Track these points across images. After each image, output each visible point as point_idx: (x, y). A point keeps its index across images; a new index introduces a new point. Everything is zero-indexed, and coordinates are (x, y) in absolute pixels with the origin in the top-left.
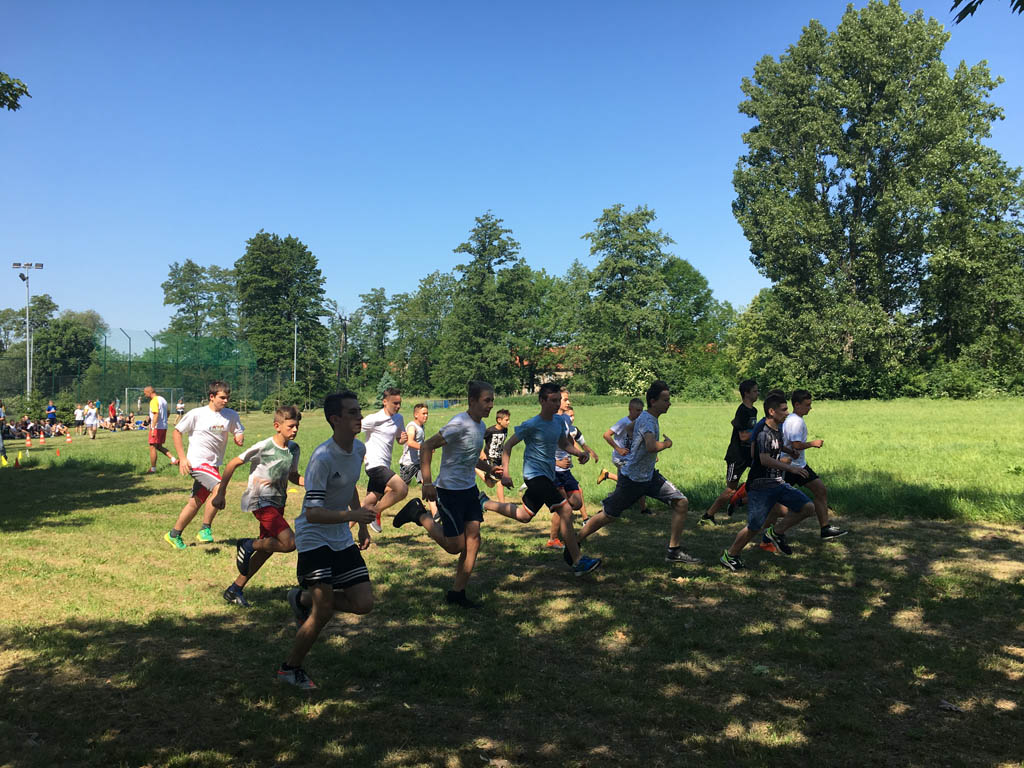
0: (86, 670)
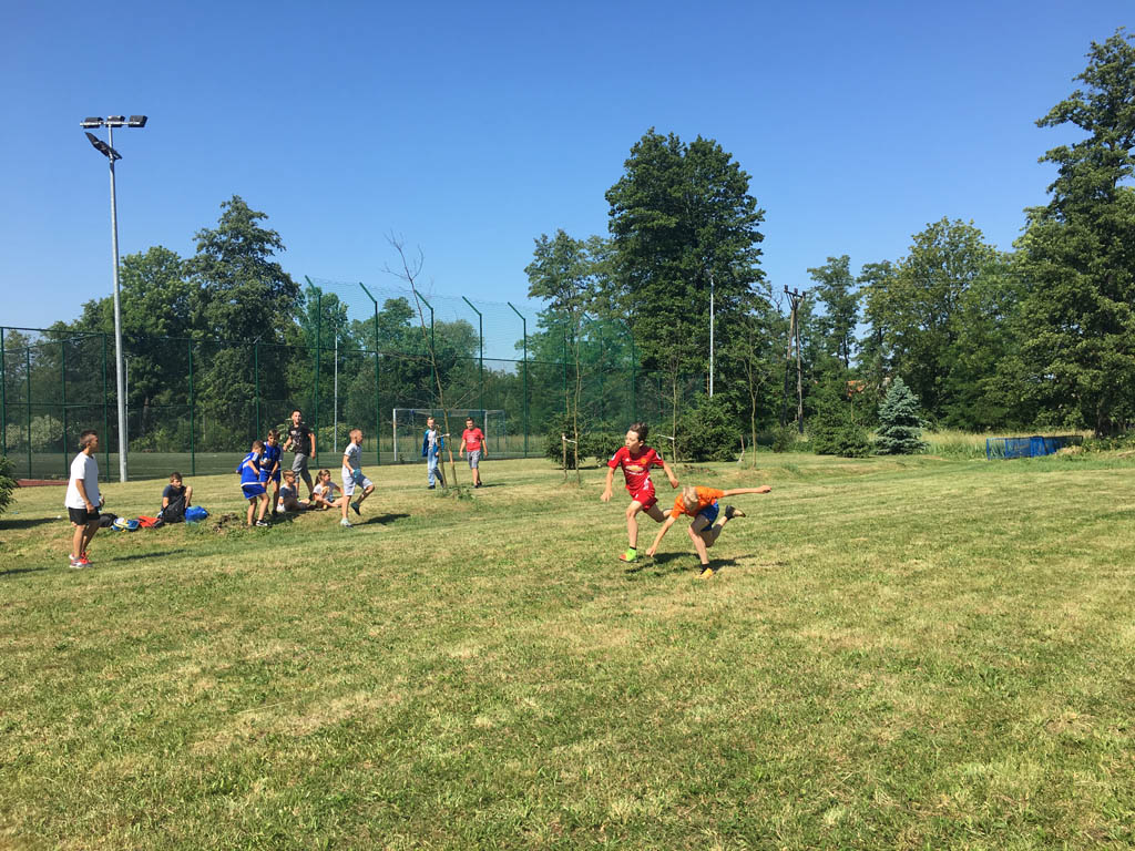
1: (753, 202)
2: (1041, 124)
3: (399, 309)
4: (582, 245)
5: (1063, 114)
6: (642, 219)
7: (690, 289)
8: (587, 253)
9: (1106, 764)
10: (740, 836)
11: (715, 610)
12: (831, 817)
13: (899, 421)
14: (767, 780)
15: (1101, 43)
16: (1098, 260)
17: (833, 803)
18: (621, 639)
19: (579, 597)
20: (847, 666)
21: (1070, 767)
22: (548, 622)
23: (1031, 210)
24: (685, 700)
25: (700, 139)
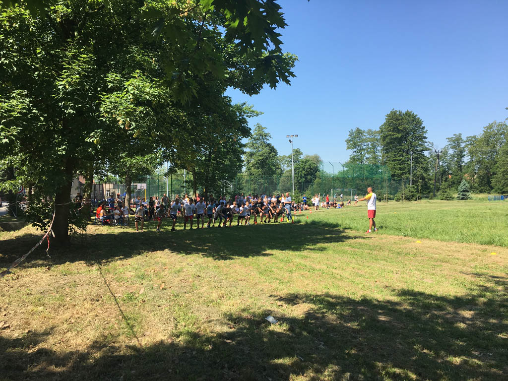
0: (338, 318)
4: (364, 131)
8: (367, 135)
13: (464, 191)
25: (408, 111)
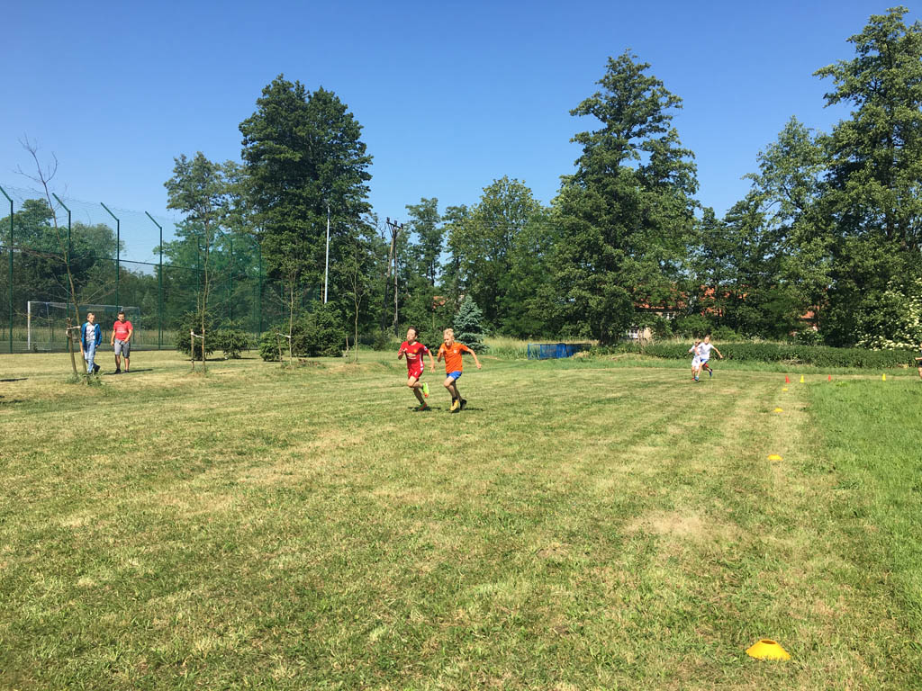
1: (363, 147)
2: (573, 113)
3: (38, 210)
5: (588, 108)
6: (271, 151)
7: (310, 214)
8: (223, 175)
9: (574, 578)
10: (301, 657)
11: (309, 477)
12: (374, 636)
13: (468, 329)
14: (330, 610)
15: (615, 59)
16: (605, 218)
17: (379, 623)
18: (225, 505)
19: (193, 470)
20: (405, 517)
21: (549, 582)
22: (160, 493)
23: (564, 177)
24: (272, 552)
